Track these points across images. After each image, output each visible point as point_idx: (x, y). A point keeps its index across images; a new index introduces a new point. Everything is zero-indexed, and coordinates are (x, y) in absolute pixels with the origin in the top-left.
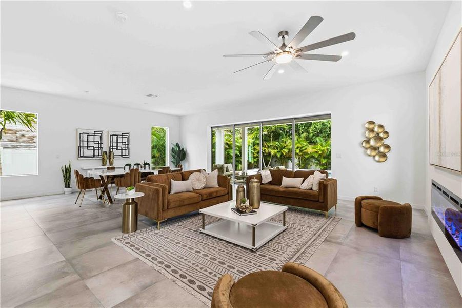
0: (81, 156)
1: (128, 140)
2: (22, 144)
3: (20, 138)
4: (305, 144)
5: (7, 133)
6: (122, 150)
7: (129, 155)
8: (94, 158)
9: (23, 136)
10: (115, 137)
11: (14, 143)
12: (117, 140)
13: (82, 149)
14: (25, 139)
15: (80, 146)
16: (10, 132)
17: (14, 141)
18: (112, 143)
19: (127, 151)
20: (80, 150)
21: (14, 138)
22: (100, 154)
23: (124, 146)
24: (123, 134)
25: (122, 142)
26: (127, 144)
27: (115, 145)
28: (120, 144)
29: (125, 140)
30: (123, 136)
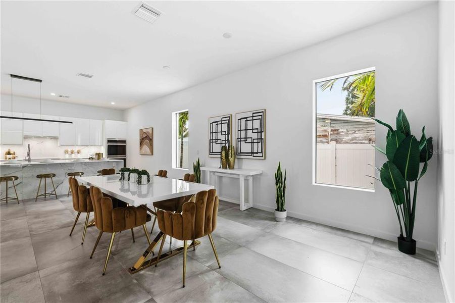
0: (210, 153)
1: (262, 125)
6: (252, 143)
7: (262, 152)
10: (243, 121)
12: (246, 125)
15: (210, 140)
18: (239, 132)
19: (260, 144)
20: (210, 145)
23: (255, 136)
24: (254, 115)
25: (253, 129)
26: (260, 132)
27: (243, 136)
28: (249, 132)
29: (257, 124)
30: (254, 118)
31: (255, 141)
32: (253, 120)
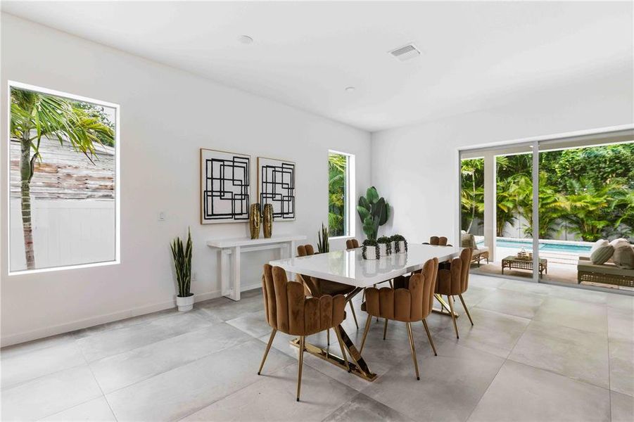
0: (208, 215)
1: (293, 179)
2: (66, 191)
3: (64, 180)
4: (549, 191)
5: (43, 171)
6: (282, 200)
7: (293, 212)
8: (232, 220)
9: (69, 175)
10: (270, 170)
11: (54, 190)
12: (274, 177)
13: (210, 198)
14: (72, 182)
15: (207, 191)
16: (47, 169)
17: (54, 187)
18: (264, 184)
19: (291, 203)
20: (206, 201)
21: (54, 180)
22: (244, 211)
23: (285, 192)
24: (284, 166)
25: (282, 184)
26: (291, 189)
27: (270, 191)
28: (278, 187)
29: (287, 178)
30: (284, 170)
31: (285, 198)
32: (282, 172)
